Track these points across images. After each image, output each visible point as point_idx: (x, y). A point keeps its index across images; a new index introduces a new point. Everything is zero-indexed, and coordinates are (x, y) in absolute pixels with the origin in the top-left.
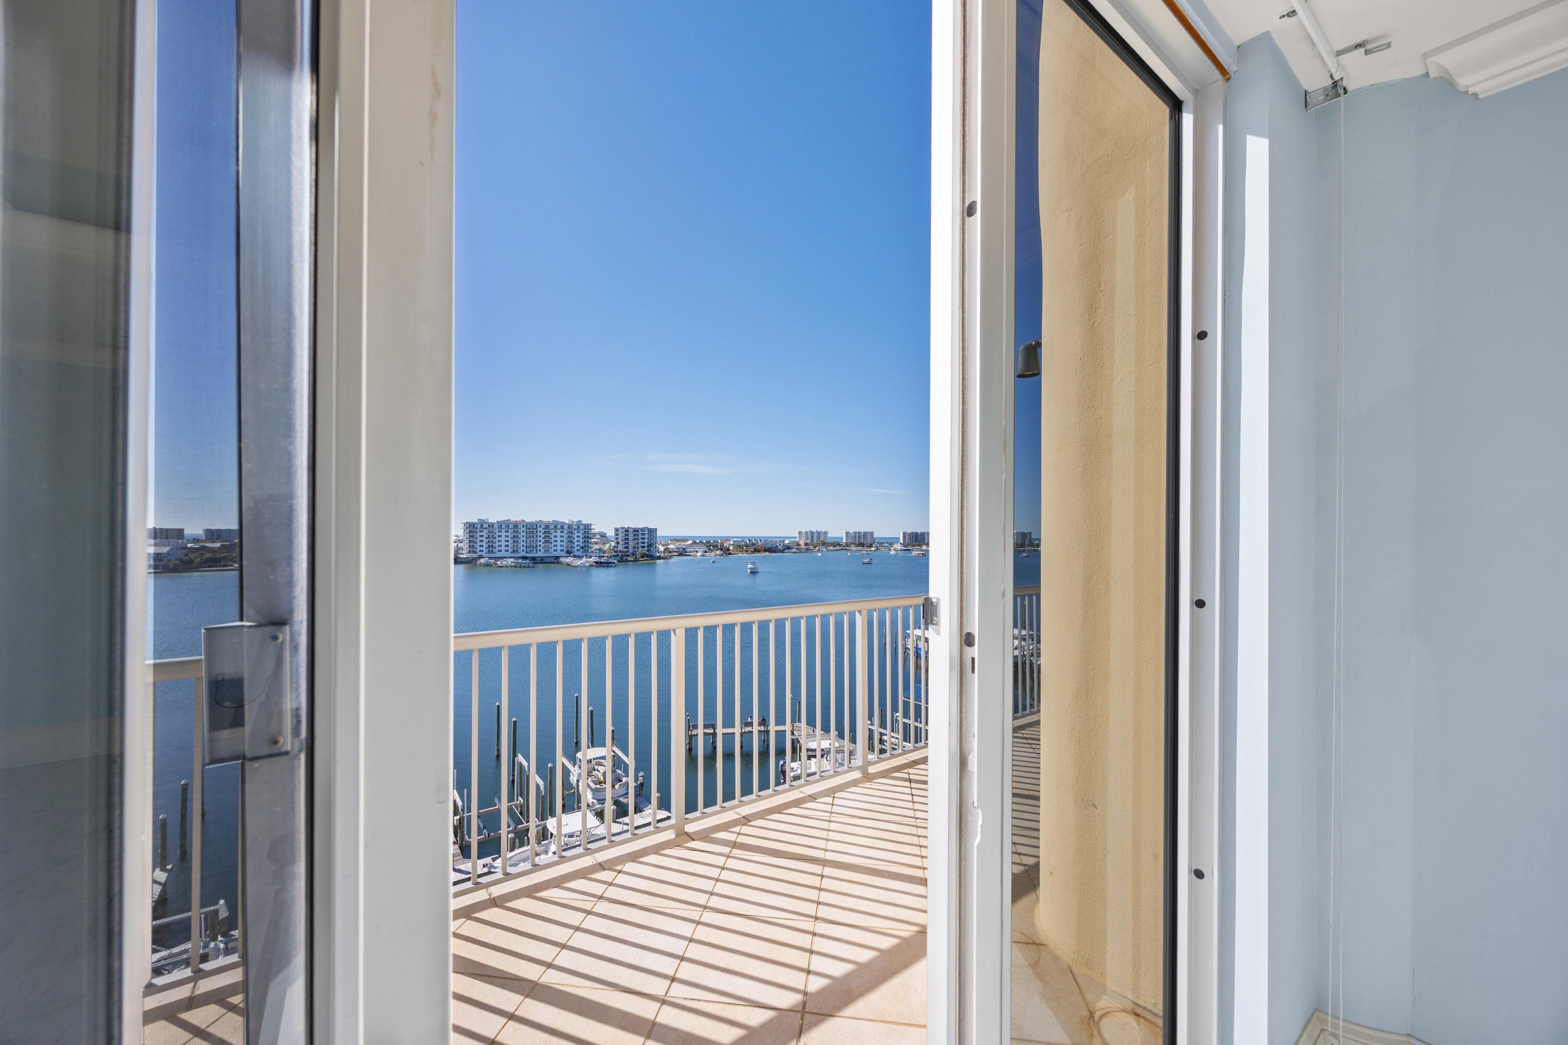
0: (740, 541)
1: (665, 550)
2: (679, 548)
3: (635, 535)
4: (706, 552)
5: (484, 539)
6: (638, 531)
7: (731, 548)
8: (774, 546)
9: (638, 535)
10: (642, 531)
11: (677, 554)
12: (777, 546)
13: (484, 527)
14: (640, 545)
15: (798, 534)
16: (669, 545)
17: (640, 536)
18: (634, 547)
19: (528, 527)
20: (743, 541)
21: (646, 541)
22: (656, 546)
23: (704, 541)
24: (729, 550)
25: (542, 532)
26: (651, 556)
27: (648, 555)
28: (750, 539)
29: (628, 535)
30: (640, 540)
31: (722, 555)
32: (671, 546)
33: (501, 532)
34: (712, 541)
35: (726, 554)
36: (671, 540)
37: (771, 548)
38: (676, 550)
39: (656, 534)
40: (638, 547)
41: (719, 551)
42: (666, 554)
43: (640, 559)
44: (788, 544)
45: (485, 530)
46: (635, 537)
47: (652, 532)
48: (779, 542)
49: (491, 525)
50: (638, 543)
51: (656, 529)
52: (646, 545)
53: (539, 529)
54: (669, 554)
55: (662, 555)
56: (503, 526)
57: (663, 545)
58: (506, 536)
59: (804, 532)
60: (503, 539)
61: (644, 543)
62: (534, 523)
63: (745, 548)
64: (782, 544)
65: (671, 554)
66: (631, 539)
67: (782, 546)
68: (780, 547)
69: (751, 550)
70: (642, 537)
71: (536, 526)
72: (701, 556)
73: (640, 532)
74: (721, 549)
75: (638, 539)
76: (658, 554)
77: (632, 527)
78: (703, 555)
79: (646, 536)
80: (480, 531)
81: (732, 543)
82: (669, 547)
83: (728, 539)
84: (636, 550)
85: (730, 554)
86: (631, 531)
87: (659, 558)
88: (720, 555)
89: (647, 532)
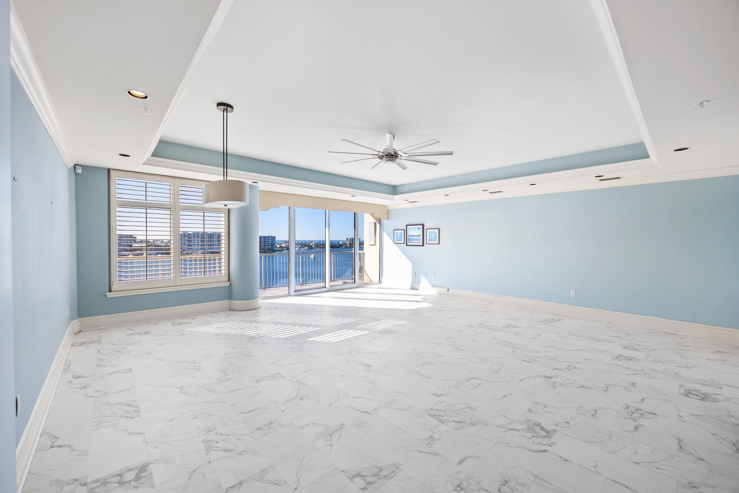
0: (318, 243)
1: (280, 247)
2: (287, 246)
3: (264, 240)
4: (300, 248)
5: (186, 241)
6: (266, 237)
7: (313, 246)
8: (334, 245)
9: (266, 239)
10: (268, 238)
11: (286, 249)
12: (335, 245)
13: (186, 235)
14: (267, 244)
15: (346, 239)
16: (282, 244)
17: (267, 240)
18: (264, 246)
19: (209, 235)
20: (319, 242)
21: (270, 242)
22: (275, 245)
23: (300, 243)
24: (312, 246)
25: (216, 238)
26: (273, 250)
27: (271, 249)
28: (323, 242)
29: (261, 239)
30: (267, 242)
31: (308, 249)
32: (283, 245)
33: (195, 238)
34: (304, 243)
35: (310, 249)
36: (283, 242)
37: (333, 246)
38: (286, 247)
39: (275, 239)
40: (266, 246)
41: (307, 247)
42: (280, 249)
43: (267, 251)
44: (341, 244)
45: (186, 237)
46: (264, 241)
47: (273, 238)
48: (336, 243)
49: (190, 235)
50: (266, 244)
51: (275, 237)
52: (270, 244)
53: (215, 237)
54: (282, 249)
55: (278, 249)
56: (196, 235)
57: (279, 244)
58: (197, 240)
59: (349, 238)
60: (196, 241)
61: (269, 243)
62: (212, 234)
63: (320, 246)
64: (338, 244)
65: (283, 249)
66: (262, 241)
67: (338, 245)
68: (337, 246)
69: (323, 247)
70: (268, 240)
71: (214, 235)
72: (298, 250)
73: (267, 238)
74: (308, 246)
75: (266, 242)
76: (276, 249)
77: (263, 236)
78: (299, 250)
79: (270, 240)
80: (184, 238)
81: (314, 243)
82: (282, 245)
83: (312, 242)
84: (265, 247)
85: (312, 249)
86: (262, 237)
87: (277, 251)
88: (307, 249)
89: (270, 238)
